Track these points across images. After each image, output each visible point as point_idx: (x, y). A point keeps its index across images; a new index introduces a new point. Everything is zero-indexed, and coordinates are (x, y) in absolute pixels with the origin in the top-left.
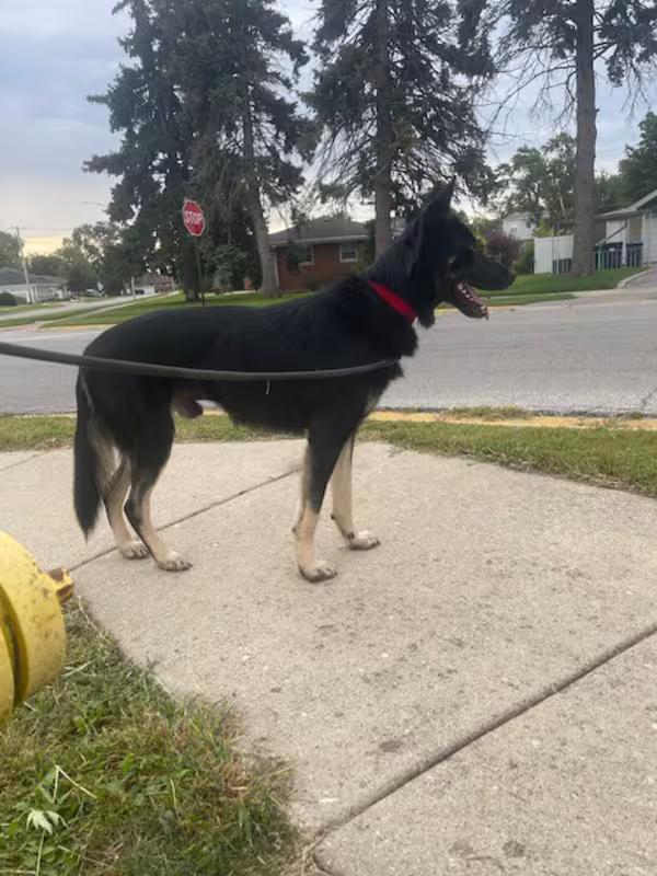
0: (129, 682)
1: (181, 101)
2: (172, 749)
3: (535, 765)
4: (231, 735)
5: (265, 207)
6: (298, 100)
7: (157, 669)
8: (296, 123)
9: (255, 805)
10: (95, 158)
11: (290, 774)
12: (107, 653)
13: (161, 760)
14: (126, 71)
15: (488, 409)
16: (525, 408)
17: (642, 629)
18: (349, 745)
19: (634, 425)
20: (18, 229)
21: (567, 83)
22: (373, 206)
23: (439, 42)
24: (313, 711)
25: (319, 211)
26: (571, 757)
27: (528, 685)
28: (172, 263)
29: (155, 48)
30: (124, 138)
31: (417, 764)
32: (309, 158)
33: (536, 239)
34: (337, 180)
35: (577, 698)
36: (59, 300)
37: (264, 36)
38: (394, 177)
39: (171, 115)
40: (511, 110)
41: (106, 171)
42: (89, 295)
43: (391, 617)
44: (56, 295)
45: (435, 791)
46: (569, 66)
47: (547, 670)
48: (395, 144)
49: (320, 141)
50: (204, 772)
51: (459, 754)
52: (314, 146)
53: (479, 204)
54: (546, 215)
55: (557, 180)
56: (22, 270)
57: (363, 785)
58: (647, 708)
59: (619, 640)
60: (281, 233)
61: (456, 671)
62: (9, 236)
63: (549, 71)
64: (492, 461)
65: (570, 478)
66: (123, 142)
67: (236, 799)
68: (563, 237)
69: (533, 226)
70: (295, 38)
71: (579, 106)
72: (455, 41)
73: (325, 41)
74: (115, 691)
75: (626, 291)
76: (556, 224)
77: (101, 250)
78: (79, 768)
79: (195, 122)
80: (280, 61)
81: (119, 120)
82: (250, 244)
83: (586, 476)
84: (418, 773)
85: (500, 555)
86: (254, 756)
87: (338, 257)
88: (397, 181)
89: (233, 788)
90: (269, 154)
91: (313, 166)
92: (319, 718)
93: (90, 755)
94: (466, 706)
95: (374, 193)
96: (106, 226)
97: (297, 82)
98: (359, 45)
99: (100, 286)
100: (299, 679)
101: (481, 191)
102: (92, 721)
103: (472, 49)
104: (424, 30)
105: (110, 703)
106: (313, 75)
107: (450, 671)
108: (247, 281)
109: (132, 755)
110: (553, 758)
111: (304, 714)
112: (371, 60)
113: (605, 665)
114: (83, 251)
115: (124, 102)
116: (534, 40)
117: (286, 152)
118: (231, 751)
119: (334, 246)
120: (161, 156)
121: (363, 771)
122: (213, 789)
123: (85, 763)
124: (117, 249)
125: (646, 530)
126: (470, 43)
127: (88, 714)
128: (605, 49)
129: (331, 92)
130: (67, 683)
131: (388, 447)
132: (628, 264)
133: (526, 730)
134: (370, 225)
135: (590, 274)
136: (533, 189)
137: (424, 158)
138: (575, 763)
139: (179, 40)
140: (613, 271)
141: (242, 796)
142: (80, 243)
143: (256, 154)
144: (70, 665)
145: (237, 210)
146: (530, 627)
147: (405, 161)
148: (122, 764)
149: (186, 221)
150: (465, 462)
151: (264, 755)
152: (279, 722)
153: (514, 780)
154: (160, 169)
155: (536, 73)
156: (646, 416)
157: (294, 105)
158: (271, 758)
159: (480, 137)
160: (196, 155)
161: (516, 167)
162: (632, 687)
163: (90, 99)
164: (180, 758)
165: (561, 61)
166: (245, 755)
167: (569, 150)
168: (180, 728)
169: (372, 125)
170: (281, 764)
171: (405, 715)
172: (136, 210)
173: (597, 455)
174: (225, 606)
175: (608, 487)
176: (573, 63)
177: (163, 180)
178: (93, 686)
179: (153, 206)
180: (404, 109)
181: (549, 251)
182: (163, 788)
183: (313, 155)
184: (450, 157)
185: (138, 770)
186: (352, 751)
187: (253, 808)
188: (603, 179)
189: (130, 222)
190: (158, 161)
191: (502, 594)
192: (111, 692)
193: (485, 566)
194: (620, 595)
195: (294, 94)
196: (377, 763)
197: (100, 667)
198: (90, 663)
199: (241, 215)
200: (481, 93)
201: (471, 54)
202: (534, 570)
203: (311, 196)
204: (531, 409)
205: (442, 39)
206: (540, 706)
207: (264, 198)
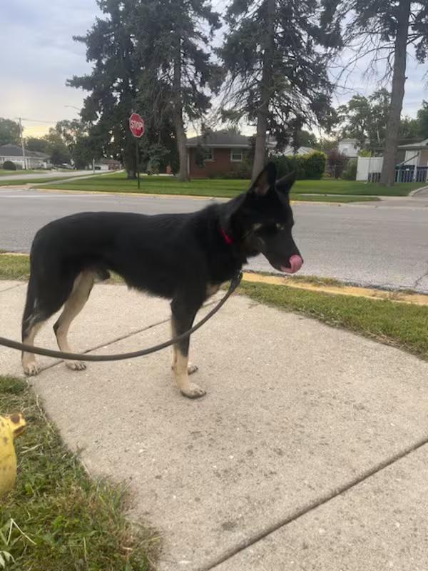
0: (63, 462)
1: (135, 45)
2: (87, 515)
3: (319, 547)
4: (126, 509)
5: (185, 122)
6: (212, 52)
7: (83, 454)
8: (209, 67)
9: (137, 563)
10: (75, 78)
11: (161, 541)
12: (52, 438)
13: (79, 522)
14: (100, 22)
15: (316, 278)
16: (340, 280)
17: (397, 452)
18: (201, 523)
19: (409, 299)
20: (20, 119)
21: (388, 58)
22: (256, 127)
23: (308, 23)
24: (181, 495)
25: (220, 127)
26: (342, 543)
27: (321, 487)
28: (120, 152)
29: (121, 8)
30: (95, 67)
31: (244, 541)
32: (216, 91)
33: (359, 158)
34: (233, 108)
35: (351, 500)
36: (44, 169)
37: (193, 7)
38: (271, 109)
39: (127, 53)
40: (351, 72)
41: (81, 87)
42: (64, 167)
43: (238, 429)
44: (42, 165)
45: (254, 561)
46: (390, 48)
47: (334, 477)
48: (272, 88)
49: (224, 80)
50: (106, 534)
51: (272, 535)
52: (220, 84)
53: (325, 132)
54: (367, 142)
55: (377, 119)
56: (21, 147)
57: (207, 553)
58: (395, 512)
59: (383, 459)
60: (194, 138)
61: (275, 473)
62: (15, 123)
63: (378, 49)
64: (315, 318)
65: (363, 335)
66: (94, 69)
67: (125, 556)
68: (377, 158)
69: (358, 148)
70: (213, 11)
71: (395, 74)
72: (318, 23)
73: (233, 15)
74: (54, 467)
75: (414, 199)
76: (373, 149)
77: (75, 138)
78: (26, 521)
79: (143, 60)
80: (202, 25)
81: (92, 54)
82: (172, 145)
83: (374, 335)
84: (244, 547)
85: (312, 388)
86: (139, 525)
87: (230, 157)
88: (272, 112)
89: (124, 548)
90: (190, 86)
91: (219, 97)
92: (185, 501)
93: (33, 513)
94: (280, 500)
95: (256, 118)
96: (79, 122)
97: (212, 40)
98: (255, 19)
99: (73, 162)
100: (174, 470)
101: (327, 123)
102: (37, 488)
103: (329, 30)
104: (299, 14)
105: (50, 476)
106: (223, 36)
107: (272, 473)
108: (169, 168)
109: (61, 516)
110: (331, 543)
111: (175, 497)
112: (263, 30)
113: (372, 477)
114: (63, 137)
115: (97, 43)
116: (370, 28)
117: (201, 86)
118: (124, 520)
119: (228, 150)
120: (119, 80)
121: (209, 543)
122: (111, 547)
123: (30, 519)
124: (85, 139)
125: (407, 379)
126: (328, 25)
127: (35, 483)
128: (416, 38)
129: (234, 49)
130: (23, 458)
131: (249, 301)
132: (417, 181)
133: (316, 522)
134: (252, 139)
135: (392, 185)
136: (361, 123)
137: (291, 98)
138: (344, 547)
139: (137, 5)
140: (407, 184)
141: (129, 554)
142: (60, 132)
143: (182, 85)
144: (26, 445)
145: (166, 121)
146: (326, 444)
147: (279, 99)
148: (54, 523)
149: (132, 127)
150: (297, 317)
151: (147, 526)
152: (157, 502)
153: (305, 557)
154: (118, 89)
155: (369, 50)
156: (417, 293)
157: (209, 55)
158: (150, 528)
159: (329, 87)
160: (141, 83)
161: (351, 108)
162: (387, 495)
163: (75, 38)
164: (91, 522)
165: (386, 43)
166: (134, 524)
167: (386, 100)
168: (93, 499)
169: (259, 73)
170: (156, 533)
171: (240, 504)
172: (99, 115)
173: (382, 321)
174: (131, 411)
175: (387, 345)
176: (393, 45)
177: (119, 96)
178: (40, 462)
179: (111, 113)
180: (281, 65)
181: (367, 166)
182: (79, 542)
183: (219, 89)
184: (308, 99)
185: (63, 527)
186: (203, 527)
187: (135, 564)
188: (406, 121)
189: (95, 123)
190: (117, 84)
191: (310, 417)
192: (51, 468)
193: (303, 396)
194: (387, 425)
195: (209, 48)
196: (219, 538)
197: (46, 448)
198: (40, 445)
199: (168, 125)
200: (332, 59)
201: (328, 33)
202: (333, 402)
203: (216, 117)
204: (344, 281)
205: (310, 21)
206: (327, 504)
207: (185, 115)
